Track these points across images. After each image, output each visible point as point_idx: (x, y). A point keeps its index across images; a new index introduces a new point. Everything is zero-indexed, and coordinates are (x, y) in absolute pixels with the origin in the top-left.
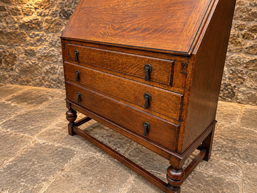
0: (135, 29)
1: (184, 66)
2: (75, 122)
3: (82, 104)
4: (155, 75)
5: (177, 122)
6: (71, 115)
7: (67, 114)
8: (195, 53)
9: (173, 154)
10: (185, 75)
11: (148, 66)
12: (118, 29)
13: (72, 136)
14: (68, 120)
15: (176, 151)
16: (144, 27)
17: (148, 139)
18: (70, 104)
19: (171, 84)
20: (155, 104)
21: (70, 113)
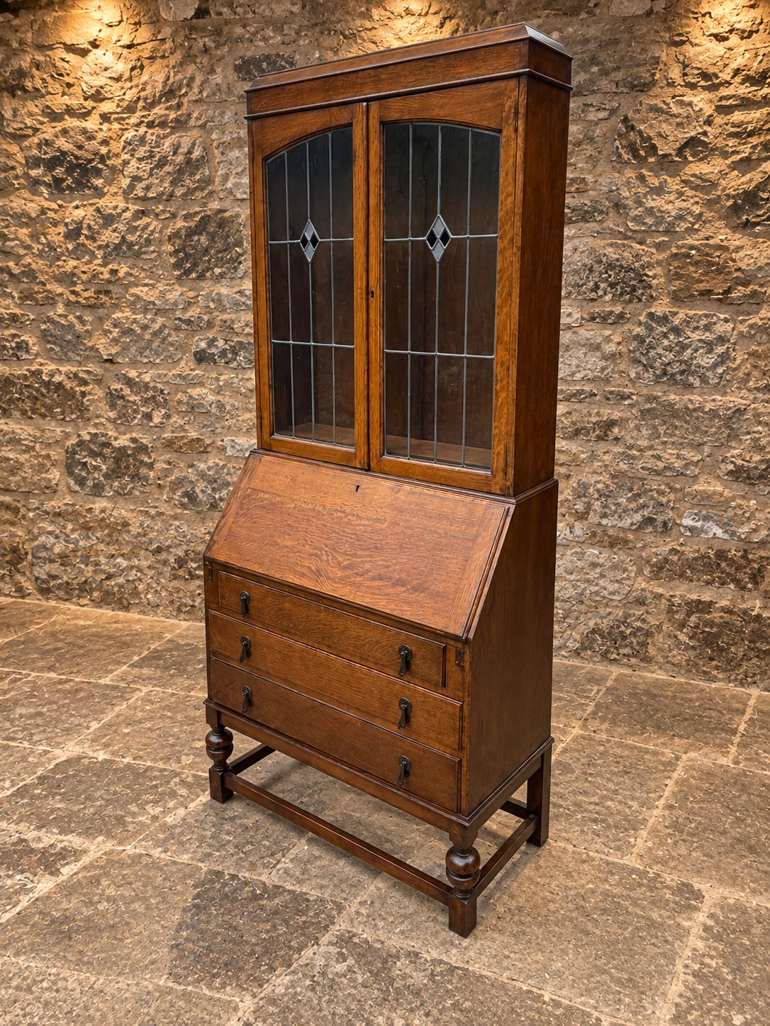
0: (380, 578)
1: (460, 655)
2: (228, 761)
3: (254, 714)
4: (417, 663)
5: (455, 753)
6: (218, 744)
7: (207, 741)
8: (471, 636)
9: (454, 818)
10: (463, 668)
11: (407, 649)
12: (346, 568)
13: (223, 803)
14: (212, 756)
15: (458, 811)
16: (396, 576)
17: (407, 791)
18: (219, 713)
19: (444, 685)
20: (418, 719)
21: (214, 739)
